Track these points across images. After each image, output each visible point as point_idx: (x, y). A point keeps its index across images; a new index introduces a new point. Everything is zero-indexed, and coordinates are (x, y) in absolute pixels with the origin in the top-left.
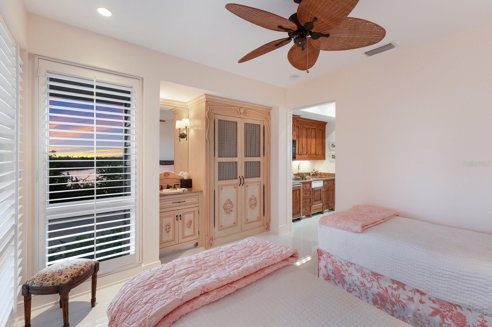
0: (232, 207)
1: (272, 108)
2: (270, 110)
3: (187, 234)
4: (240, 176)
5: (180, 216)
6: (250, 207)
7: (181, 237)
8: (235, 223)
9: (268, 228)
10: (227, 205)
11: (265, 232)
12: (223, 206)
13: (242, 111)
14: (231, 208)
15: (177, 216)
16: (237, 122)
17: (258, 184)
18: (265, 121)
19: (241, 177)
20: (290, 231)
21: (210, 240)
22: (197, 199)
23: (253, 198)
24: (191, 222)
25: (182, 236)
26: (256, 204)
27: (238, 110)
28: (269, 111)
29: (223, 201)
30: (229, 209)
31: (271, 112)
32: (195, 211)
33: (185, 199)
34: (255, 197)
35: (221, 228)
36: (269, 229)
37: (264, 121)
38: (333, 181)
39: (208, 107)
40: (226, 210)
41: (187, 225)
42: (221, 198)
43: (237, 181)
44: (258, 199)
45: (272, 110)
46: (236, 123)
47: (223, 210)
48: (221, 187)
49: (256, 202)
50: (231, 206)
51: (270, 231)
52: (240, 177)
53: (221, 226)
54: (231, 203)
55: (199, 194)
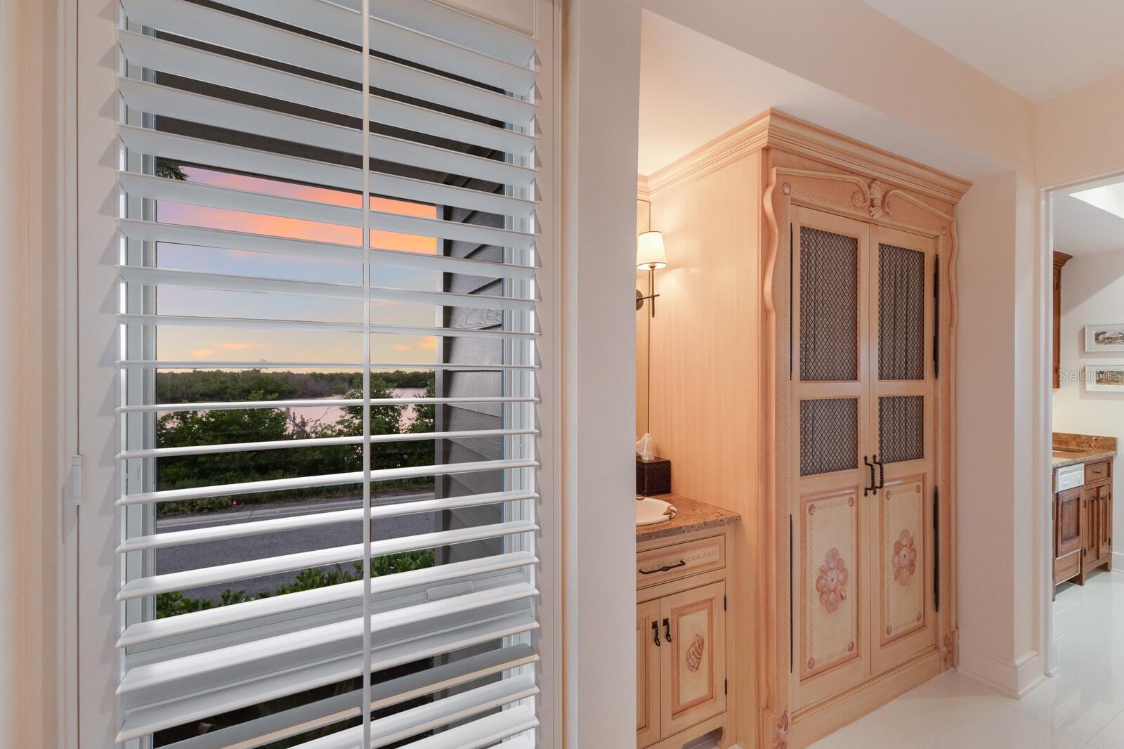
0: (843, 583)
1: (968, 184)
2: (960, 194)
3: (687, 696)
4: (868, 456)
5: (666, 622)
6: (896, 579)
7: (667, 712)
8: (853, 644)
9: (950, 658)
10: (829, 574)
11: (940, 672)
12: (817, 577)
13: (877, 194)
14: (839, 587)
15: (655, 625)
16: (856, 240)
17: (918, 486)
18: (941, 238)
19: (870, 460)
20: (1048, 675)
21: (780, 727)
22: (720, 550)
23: (904, 542)
24: (701, 646)
25: (673, 705)
26: (912, 564)
27: (865, 188)
28: (954, 199)
29: (817, 559)
30: (834, 591)
31: (963, 202)
32: (712, 599)
33: (684, 550)
34: (911, 535)
35: (813, 672)
36: (952, 660)
37: (937, 237)
38: (1109, 464)
39: (774, 171)
40: (825, 596)
41: (688, 660)
42: (811, 549)
43: (859, 476)
44: (918, 545)
45: (964, 197)
46: (854, 242)
47: (816, 594)
48: (809, 504)
49: (912, 558)
50: (841, 578)
51: (960, 669)
52: (866, 458)
53: (811, 664)
54: (840, 565)
55: (728, 529)
